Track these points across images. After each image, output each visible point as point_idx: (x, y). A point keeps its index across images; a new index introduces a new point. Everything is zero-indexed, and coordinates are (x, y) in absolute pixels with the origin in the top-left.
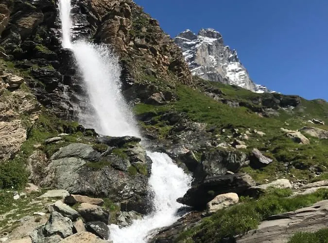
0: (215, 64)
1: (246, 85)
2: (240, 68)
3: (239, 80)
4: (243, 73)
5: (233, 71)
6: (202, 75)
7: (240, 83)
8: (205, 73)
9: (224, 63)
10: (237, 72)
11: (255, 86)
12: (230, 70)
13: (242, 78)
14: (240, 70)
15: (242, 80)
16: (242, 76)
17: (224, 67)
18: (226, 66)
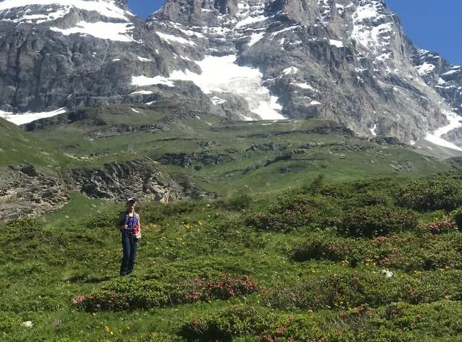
0: (326, 12)
1: (392, 56)
2: (382, 16)
3: (377, 44)
4: (387, 27)
5: (366, 22)
6: (298, 46)
7: (380, 52)
8: (303, 41)
9: (348, 4)
10: (376, 25)
11: (415, 52)
12: (360, 18)
13: (386, 41)
14: (382, 21)
15: (384, 43)
16: (385, 34)
17: (347, 14)
18: (352, 10)
